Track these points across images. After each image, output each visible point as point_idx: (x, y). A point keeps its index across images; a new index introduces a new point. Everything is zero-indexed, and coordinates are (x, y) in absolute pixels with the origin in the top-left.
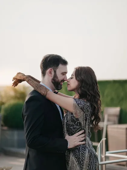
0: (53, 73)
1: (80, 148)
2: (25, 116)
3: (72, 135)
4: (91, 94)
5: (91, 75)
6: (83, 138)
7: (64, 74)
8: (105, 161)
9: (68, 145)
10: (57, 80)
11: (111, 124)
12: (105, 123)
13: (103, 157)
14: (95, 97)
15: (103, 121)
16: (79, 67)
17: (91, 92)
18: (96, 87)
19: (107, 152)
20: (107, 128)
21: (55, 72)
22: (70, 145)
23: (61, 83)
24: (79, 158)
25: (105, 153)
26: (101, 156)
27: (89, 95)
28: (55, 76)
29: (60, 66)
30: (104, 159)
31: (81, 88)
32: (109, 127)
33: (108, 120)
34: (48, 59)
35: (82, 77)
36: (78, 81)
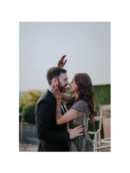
0: (57, 81)
1: (78, 139)
2: (36, 115)
3: (73, 128)
4: (87, 95)
5: (87, 80)
6: (82, 131)
7: (65, 80)
8: (101, 146)
9: (69, 136)
10: (61, 86)
11: (105, 118)
12: (101, 117)
13: (99, 143)
14: (90, 97)
15: (99, 115)
16: (78, 74)
17: (87, 93)
18: (91, 89)
19: (102, 140)
20: (102, 120)
21: (58, 80)
22: (72, 137)
23: (65, 87)
24: (78, 147)
25: (101, 140)
26: (97, 143)
27: (85, 96)
28: (59, 83)
29: (61, 74)
30: (100, 145)
31: (79, 90)
32: (104, 120)
33: (103, 115)
34: (51, 71)
35: (80, 81)
36: (77, 84)
